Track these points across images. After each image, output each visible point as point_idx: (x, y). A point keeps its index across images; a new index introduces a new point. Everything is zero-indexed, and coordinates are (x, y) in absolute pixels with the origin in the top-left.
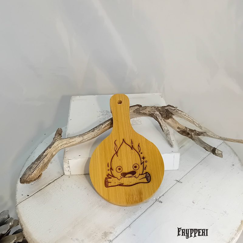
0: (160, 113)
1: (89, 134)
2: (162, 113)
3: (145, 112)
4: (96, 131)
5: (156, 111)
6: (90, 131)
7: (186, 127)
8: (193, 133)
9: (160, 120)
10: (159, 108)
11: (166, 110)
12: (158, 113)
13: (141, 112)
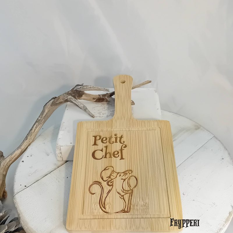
0: (72, 96)
1: (25, 143)
2: (73, 95)
3: (60, 101)
4: (29, 137)
5: (68, 96)
6: (24, 140)
7: (99, 95)
8: (106, 97)
9: (74, 102)
10: (70, 92)
11: (75, 90)
12: (70, 97)
13: (57, 103)
